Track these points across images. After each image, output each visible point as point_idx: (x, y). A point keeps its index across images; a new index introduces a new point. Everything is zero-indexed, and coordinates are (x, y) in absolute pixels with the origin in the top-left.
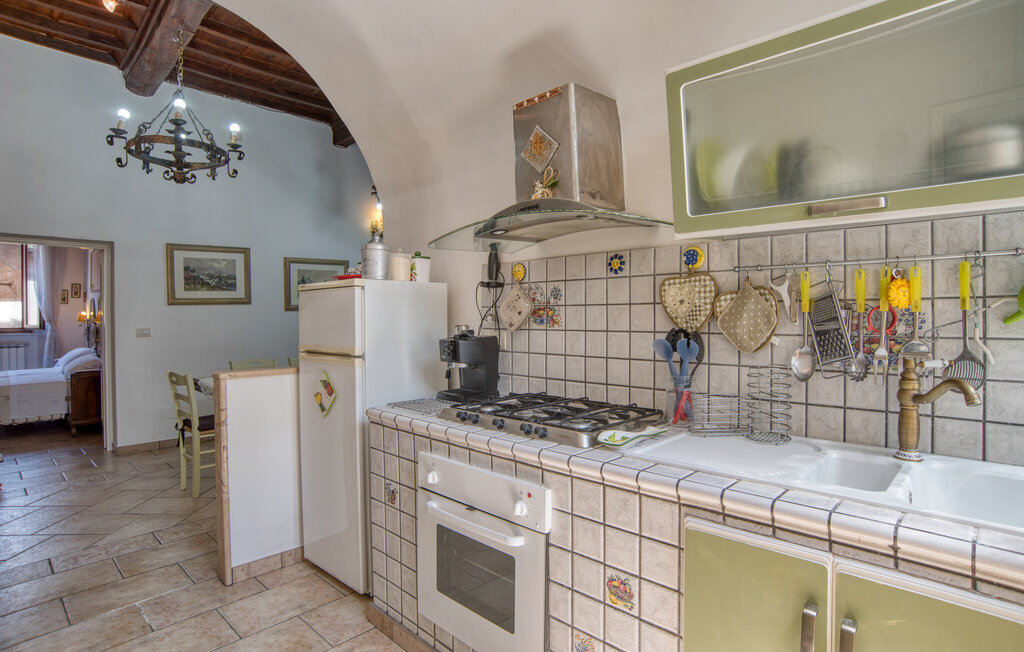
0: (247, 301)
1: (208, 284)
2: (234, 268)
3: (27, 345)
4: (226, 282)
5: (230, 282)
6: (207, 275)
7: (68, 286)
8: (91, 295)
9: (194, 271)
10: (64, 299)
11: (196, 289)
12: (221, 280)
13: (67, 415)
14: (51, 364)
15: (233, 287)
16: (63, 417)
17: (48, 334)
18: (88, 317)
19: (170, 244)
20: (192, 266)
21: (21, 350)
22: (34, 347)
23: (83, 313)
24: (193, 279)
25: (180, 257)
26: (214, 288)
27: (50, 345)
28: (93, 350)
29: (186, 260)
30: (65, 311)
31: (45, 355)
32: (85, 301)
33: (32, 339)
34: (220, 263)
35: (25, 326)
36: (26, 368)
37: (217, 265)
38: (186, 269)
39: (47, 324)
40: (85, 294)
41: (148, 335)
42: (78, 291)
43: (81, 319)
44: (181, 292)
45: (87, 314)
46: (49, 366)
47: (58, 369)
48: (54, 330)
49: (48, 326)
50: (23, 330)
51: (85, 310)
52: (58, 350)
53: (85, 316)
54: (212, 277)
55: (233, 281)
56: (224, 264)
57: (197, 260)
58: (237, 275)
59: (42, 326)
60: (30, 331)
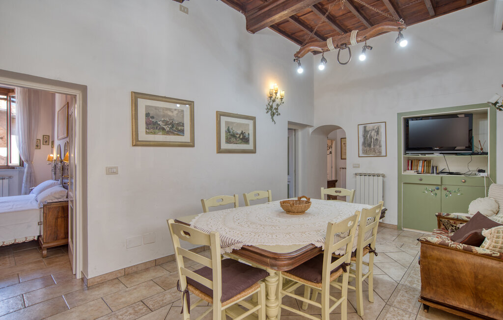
0: (191, 144)
1: (163, 129)
2: (183, 116)
3: (10, 177)
4: (176, 128)
5: (180, 128)
6: (163, 121)
7: (40, 137)
8: (57, 143)
9: (153, 117)
10: (37, 146)
11: (155, 133)
12: (173, 126)
13: (39, 237)
14: (28, 192)
15: (182, 132)
16: (36, 239)
17: (26, 170)
18: (55, 158)
19: (134, 92)
20: (152, 113)
21: (6, 181)
22: (16, 179)
23: (51, 155)
24: (152, 125)
25: (142, 103)
26: (168, 133)
27: (27, 177)
28: (59, 182)
29: (147, 107)
30: (38, 154)
31: (23, 185)
32: (52, 147)
33: (15, 174)
34: (172, 112)
35: (9, 164)
36: (9, 195)
37: (170, 113)
38: (147, 115)
39: (25, 163)
40: (53, 142)
41: (116, 173)
42: (48, 140)
43: (50, 159)
44: (143, 136)
45: (55, 156)
46: (26, 194)
47: (32, 196)
48: (30, 167)
49: (26, 165)
50: (8, 167)
51: (52, 153)
52: (33, 182)
53: (53, 158)
54: (166, 123)
55: (182, 128)
56: (175, 112)
57: (156, 108)
58: (185, 123)
59: (22, 164)
60: (13, 168)
